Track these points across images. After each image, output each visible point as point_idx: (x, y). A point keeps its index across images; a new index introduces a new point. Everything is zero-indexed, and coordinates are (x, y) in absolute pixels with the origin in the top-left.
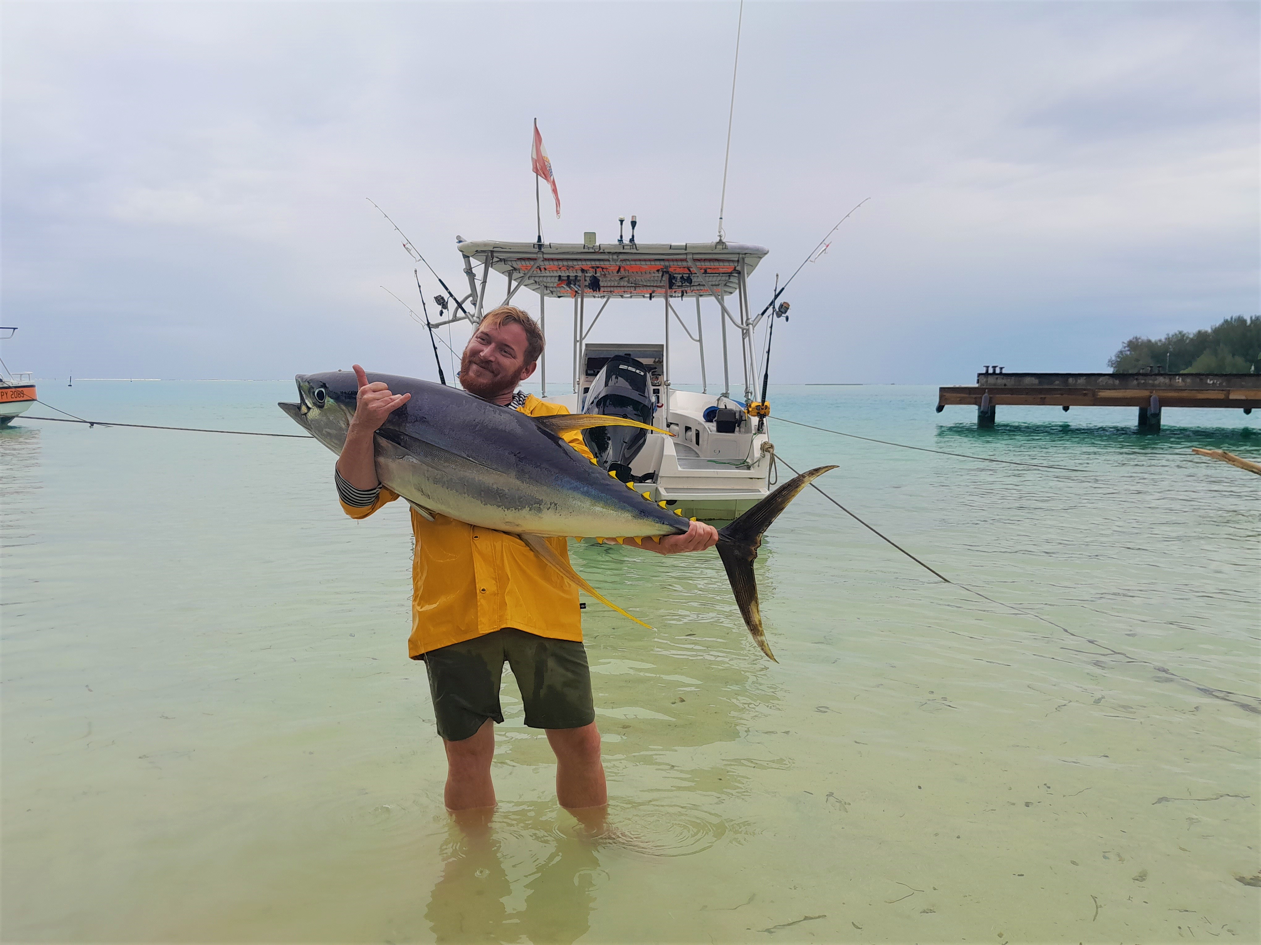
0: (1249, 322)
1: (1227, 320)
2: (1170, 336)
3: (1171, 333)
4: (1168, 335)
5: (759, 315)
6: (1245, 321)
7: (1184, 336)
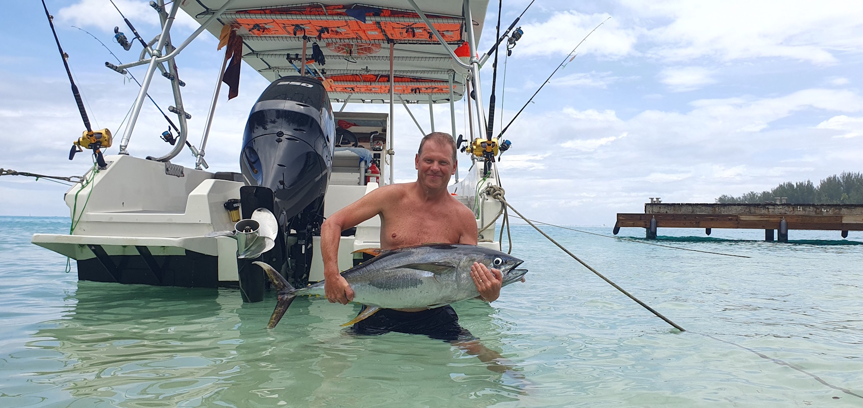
0: (795, 186)
1: (781, 185)
2: (746, 195)
3: (746, 193)
4: (744, 194)
5: (485, 54)
6: (793, 186)
7: (754, 195)
